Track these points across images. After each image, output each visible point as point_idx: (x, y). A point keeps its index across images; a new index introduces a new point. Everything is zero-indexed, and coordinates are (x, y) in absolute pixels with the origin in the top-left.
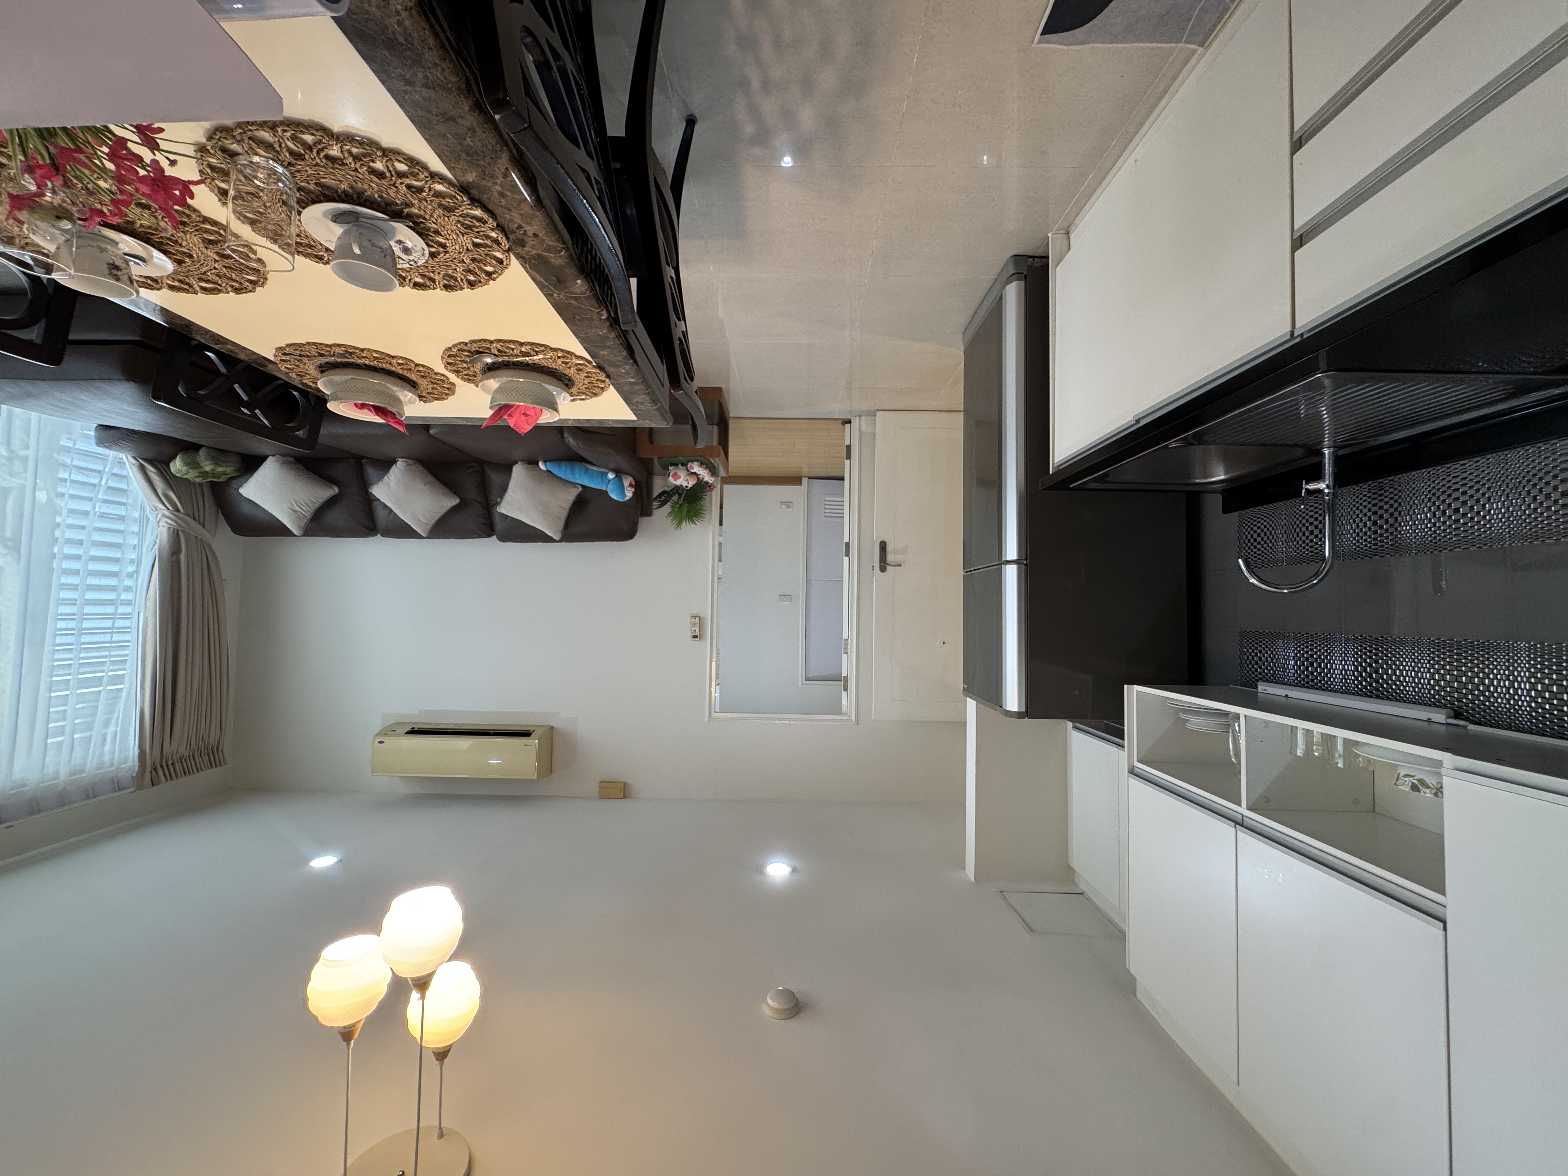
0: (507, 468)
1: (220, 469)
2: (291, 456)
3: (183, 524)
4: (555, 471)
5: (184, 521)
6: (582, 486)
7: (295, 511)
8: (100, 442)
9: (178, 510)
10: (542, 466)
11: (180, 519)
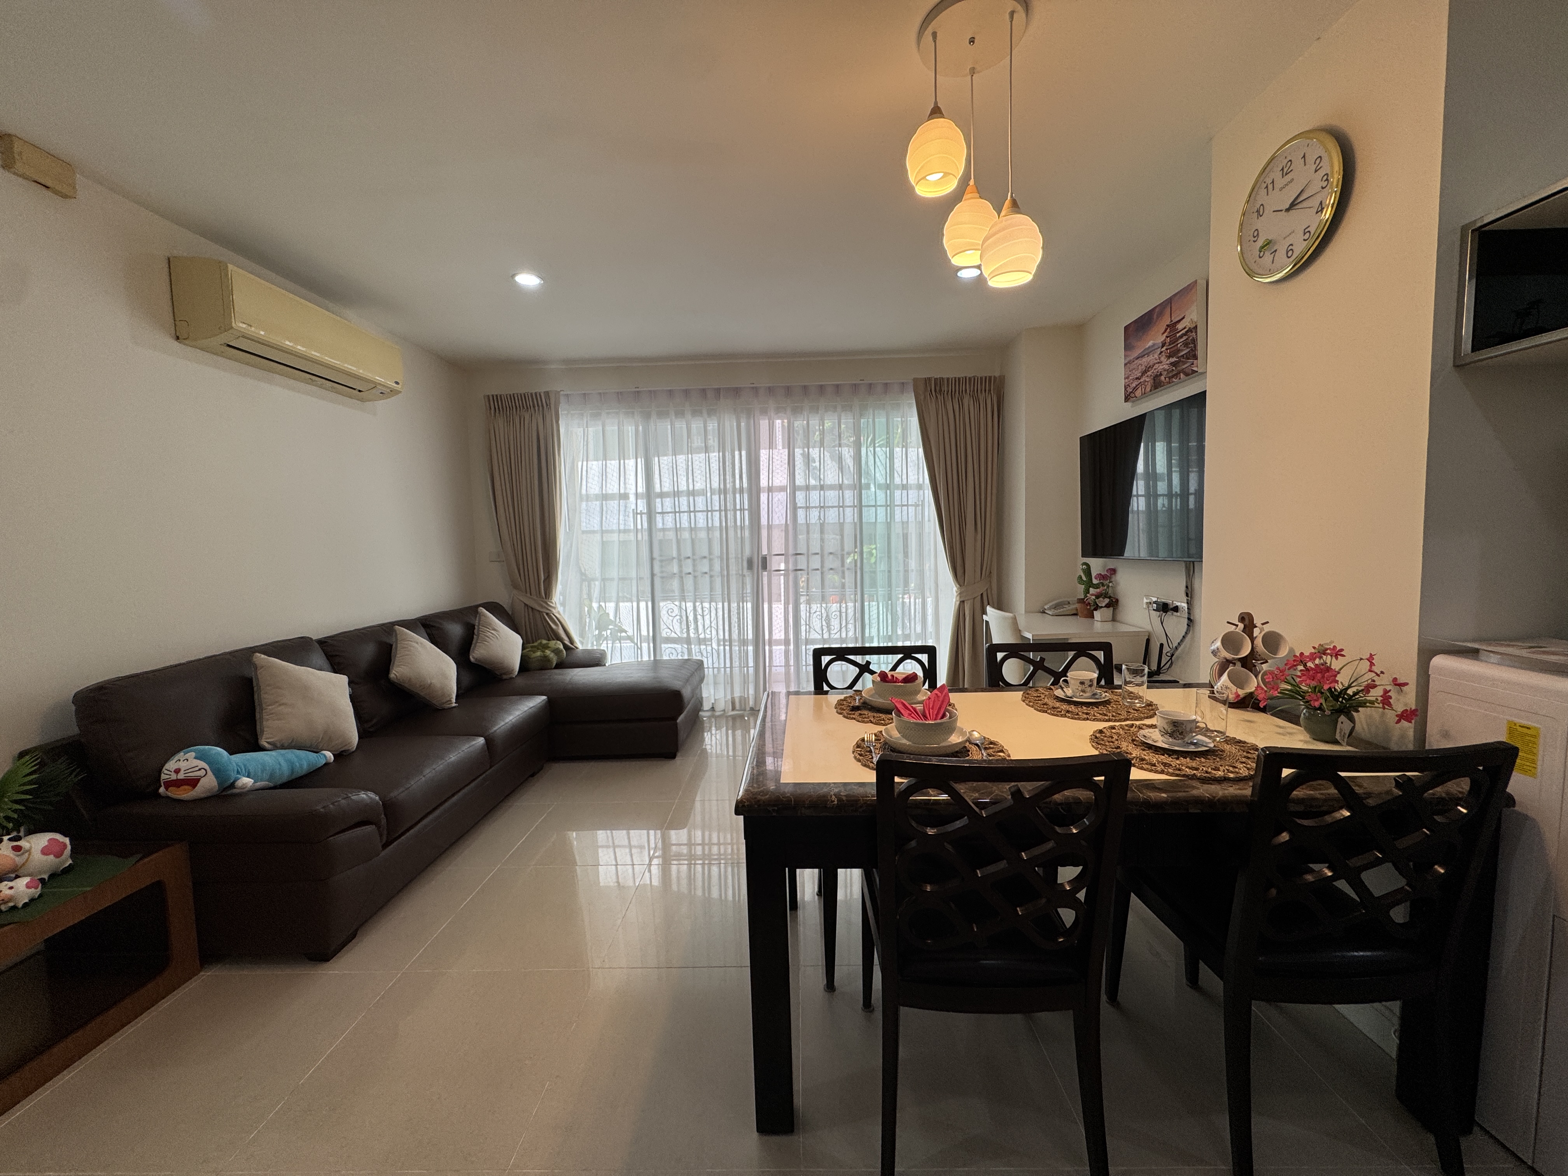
0: (363, 734)
1: (539, 653)
2: (506, 679)
3: (544, 605)
4: (312, 756)
5: (542, 607)
6: (262, 749)
7: (494, 630)
8: (603, 654)
9: (547, 614)
10: (329, 755)
11: (545, 607)
